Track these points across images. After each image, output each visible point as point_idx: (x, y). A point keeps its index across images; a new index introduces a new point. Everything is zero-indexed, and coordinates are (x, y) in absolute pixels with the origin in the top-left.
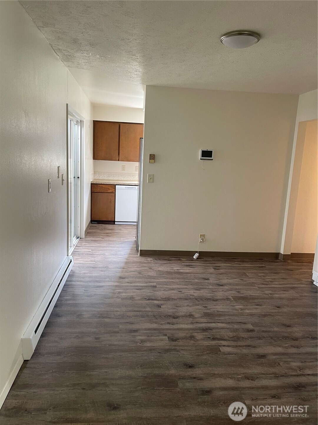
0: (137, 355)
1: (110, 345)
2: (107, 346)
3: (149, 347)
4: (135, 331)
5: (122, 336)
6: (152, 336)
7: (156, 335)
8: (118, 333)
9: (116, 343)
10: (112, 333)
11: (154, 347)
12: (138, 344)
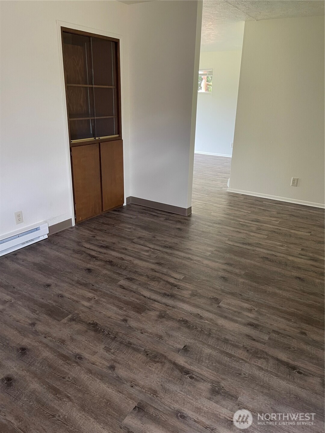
0: (264, 301)
1: (289, 320)
2: (293, 320)
3: (248, 303)
4: (251, 325)
5: (271, 325)
6: (235, 312)
7: (229, 311)
8: (273, 331)
9: (282, 320)
10: (282, 334)
11: (242, 301)
12: (256, 309)
